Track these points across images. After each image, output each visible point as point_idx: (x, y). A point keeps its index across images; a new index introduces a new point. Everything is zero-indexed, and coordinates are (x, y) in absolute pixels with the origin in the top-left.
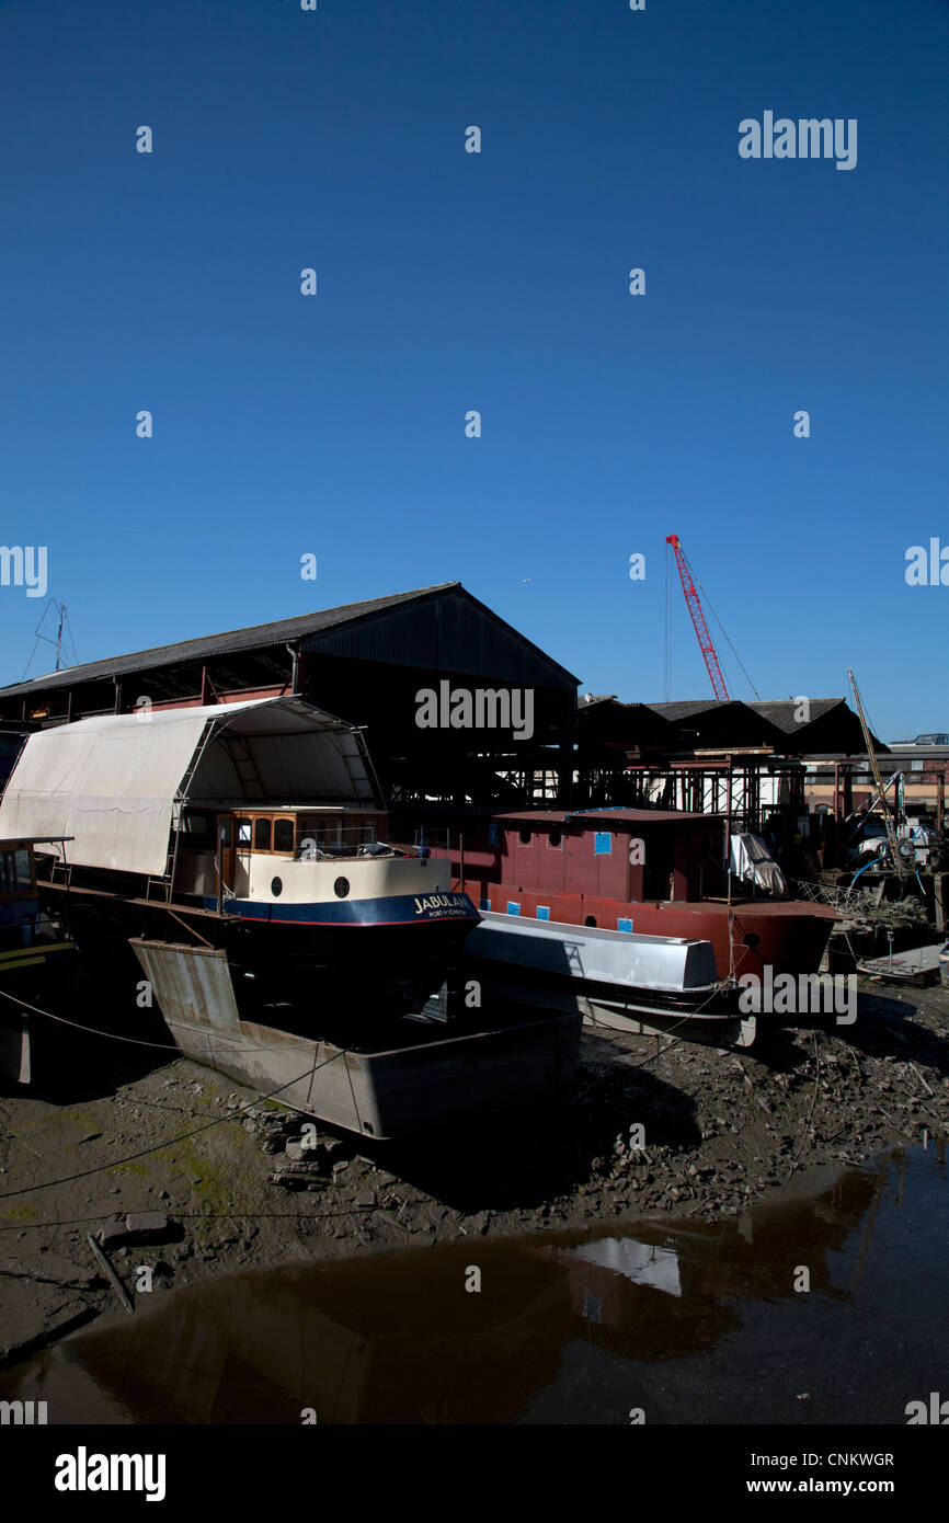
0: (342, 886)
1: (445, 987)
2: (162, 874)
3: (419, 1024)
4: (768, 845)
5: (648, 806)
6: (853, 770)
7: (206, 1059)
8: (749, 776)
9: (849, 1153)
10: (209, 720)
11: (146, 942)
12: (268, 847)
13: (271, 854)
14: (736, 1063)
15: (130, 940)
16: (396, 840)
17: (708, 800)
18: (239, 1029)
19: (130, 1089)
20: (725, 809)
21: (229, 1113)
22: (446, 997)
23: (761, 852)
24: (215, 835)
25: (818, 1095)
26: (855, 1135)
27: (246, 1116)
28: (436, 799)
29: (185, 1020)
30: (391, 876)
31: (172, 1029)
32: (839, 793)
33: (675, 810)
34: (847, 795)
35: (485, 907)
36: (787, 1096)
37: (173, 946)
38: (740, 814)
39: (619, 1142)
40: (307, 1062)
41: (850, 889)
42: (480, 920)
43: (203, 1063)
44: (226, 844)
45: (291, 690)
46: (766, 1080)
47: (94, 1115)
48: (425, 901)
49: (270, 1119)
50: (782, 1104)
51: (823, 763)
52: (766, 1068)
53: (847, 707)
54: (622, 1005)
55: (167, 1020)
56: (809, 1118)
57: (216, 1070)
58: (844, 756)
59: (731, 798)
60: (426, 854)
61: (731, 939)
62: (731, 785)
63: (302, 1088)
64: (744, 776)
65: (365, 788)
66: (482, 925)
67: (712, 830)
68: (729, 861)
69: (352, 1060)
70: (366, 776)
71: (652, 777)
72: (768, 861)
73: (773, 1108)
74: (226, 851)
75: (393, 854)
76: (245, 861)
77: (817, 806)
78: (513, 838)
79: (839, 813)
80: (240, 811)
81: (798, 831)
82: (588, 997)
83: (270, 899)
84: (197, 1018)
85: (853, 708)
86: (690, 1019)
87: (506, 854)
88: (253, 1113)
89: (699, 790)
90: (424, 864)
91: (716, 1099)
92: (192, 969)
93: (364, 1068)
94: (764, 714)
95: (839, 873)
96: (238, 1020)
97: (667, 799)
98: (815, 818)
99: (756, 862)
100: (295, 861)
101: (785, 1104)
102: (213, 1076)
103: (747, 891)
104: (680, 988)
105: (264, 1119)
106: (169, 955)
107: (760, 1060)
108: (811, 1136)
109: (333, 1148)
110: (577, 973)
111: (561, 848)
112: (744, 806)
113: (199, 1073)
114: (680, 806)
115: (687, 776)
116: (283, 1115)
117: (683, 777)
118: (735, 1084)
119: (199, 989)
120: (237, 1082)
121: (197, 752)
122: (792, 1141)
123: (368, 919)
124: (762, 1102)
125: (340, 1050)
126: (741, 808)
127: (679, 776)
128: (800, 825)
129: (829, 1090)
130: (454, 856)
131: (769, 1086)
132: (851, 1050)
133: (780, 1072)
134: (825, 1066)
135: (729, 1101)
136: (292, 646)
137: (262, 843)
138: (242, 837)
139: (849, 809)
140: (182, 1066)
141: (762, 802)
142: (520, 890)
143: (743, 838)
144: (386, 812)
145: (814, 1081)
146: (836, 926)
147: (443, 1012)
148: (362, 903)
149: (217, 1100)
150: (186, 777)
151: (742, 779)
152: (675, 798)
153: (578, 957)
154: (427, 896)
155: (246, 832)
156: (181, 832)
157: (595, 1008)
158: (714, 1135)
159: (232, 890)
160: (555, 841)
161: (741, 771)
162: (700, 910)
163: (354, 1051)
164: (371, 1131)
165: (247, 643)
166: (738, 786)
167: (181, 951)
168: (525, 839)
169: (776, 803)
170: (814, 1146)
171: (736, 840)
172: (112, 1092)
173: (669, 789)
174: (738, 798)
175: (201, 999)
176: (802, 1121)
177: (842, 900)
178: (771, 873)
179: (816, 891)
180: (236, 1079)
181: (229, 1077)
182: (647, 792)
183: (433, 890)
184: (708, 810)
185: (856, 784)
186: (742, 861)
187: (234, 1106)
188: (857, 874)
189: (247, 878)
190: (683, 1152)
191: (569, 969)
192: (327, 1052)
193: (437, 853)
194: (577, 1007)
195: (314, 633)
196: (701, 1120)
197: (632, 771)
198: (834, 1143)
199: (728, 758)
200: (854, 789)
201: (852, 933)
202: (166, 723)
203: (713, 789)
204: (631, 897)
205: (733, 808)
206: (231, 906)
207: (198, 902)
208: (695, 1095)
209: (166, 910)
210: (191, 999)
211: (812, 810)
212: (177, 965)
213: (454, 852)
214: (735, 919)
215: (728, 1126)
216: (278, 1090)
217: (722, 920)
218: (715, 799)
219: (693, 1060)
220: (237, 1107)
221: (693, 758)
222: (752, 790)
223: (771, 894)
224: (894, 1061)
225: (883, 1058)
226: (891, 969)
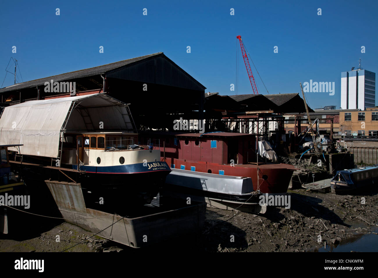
0: (122, 160)
1: (159, 194)
2: (57, 157)
3: (150, 207)
4: (271, 144)
5: (230, 131)
6: (301, 118)
7: (74, 222)
8: (265, 121)
9: (299, 250)
10: (73, 102)
11: (51, 182)
12: (95, 147)
13: (97, 149)
14: (260, 219)
15: (45, 181)
16: (141, 144)
17: (250, 129)
18: (86, 211)
19: (46, 234)
20: (256, 132)
21: (82, 241)
22: (159, 198)
23: (269, 147)
24: (76, 143)
25: (288, 230)
26: (301, 244)
27: (89, 242)
28: (156, 130)
29: (66, 209)
30: (140, 156)
31: (62, 212)
32: (296, 126)
33: (239, 132)
34: (299, 127)
35: (173, 167)
36: (277, 231)
37: (61, 182)
38: (262, 134)
39: (220, 247)
40: (111, 222)
41: (300, 159)
42: (171, 171)
43: (73, 224)
44: (80, 146)
45: (103, 91)
46: (270, 225)
47: (32, 244)
48: (151, 165)
49: (97, 243)
50: (276, 233)
51: (291, 116)
52: (270, 221)
53: (299, 96)
54: (221, 200)
55: (60, 209)
56: (285, 238)
57: (78, 226)
58: (298, 113)
59: (258, 128)
60: (152, 148)
61: (258, 177)
62: (258, 124)
63: (108, 231)
64: (263, 121)
65: (130, 126)
66: (172, 173)
67: (252, 139)
68: (258, 150)
69: (126, 220)
70: (130, 122)
71: (231, 122)
72: (271, 150)
73: (273, 235)
74: (80, 149)
75: (140, 148)
76: (87, 152)
77: (289, 131)
78: (182, 143)
79: (296, 133)
80: (85, 134)
81: (282, 140)
82: (208, 197)
83: (96, 165)
84: (71, 208)
85: (302, 97)
86: (244, 205)
87: (180, 148)
88: (91, 241)
89: (247, 126)
90: (151, 152)
91: (253, 232)
92: (68, 190)
93: (130, 223)
94: (270, 99)
95: (296, 154)
96: (85, 208)
97: (236, 129)
98: (288, 135)
99: (267, 150)
100: (105, 151)
101: (277, 233)
102: (76, 228)
103: (264, 160)
104: (240, 194)
105: (95, 242)
106: (60, 186)
107: (268, 218)
108: (286, 244)
109: (120, 251)
110: (205, 189)
111: (199, 146)
112: (263, 131)
113: (71, 227)
114: (241, 132)
115: (243, 121)
116: (102, 241)
117: (242, 121)
118: (259, 227)
119: (71, 197)
120: (85, 230)
121: (69, 113)
122: (279, 246)
123: (131, 171)
124: (269, 233)
125: (122, 217)
126: (262, 132)
127: (240, 121)
128: (283, 137)
129: (292, 229)
130: (162, 149)
131: (271, 227)
132: (300, 215)
133: (275, 222)
134: (290, 220)
135: (257, 232)
136: (103, 75)
137: (93, 145)
138: (86, 143)
139: (300, 132)
140: (65, 225)
141: (269, 130)
142: (185, 161)
143: (262, 142)
144: (137, 134)
145: (287, 225)
146: (294, 172)
147: (158, 203)
148: (129, 166)
149: (78, 236)
150: (65, 123)
151: (262, 122)
152: (239, 129)
153: (205, 184)
154: (152, 163)
155: (87, 142)
156: (63, 142)
157: (210, 200)
158: (252, 244)
159: (83, 162)
160: (197, 144)
161: (262, 119)
162: (247, 167)
163: (127, 217)
164: (133, 245)
165: (86, 74)
166: (261, 124)
167: (64, 184)
168: (187, 143)
169: (274, 130)
170: (287, 248)
171: (260, 143)
172: (39, 235)
173: (237, 126)
174: (261, 128)
175: (72, 201)
176: (282, 239)
177: (297, 163)
178: (272, 154)
179: (288, 160)
180: (85, 228)
181: (82, 228)
182: (230, 127)
183: (154, 161)
184: (250, 133)
185: (303, 123)
186: (262, 150)
187: (84, 238)
188: (302, 154)
189: (88, 158)
190: (242, 250)
191: (202, 188)
192: (117, 218)
193: (156, 148)
194: (205, 201)
195: (110, 71)
196: (248, 239)
197: (224, 119)
198: (293, 247)
199: (258, 114)
200: (302, 125)
201: (300, 175)
202: (57, 103)
203: (252, 125)
204: (223, 163)
205: (259, 132)
206: (82, 168)
207: (70, 167)
208: (246, 230)
209: (59, 170)
210: (68, 201)
211: (287, 133)
212: (63, 189)
213: (161, 148)
214: (260, 170)
215: (257, 241)
216: (100, 232)
217: (255, 170)
218: (253, 129)
219: (245, 218)
220: (85, 239)
221: (245, 114)
222: (266, 126)
223: (272, 161)
224: (314, 219)
225: (311, 217)
226: (313, 187)
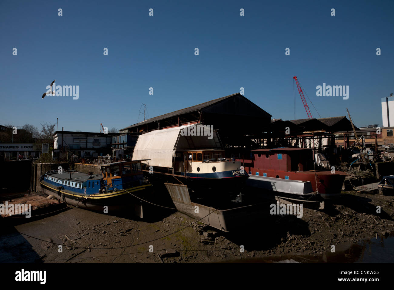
0: (214, 169)
1: (241, 193)
2: (171, 167)
3: (234, 203)
4: (326, 156)
5: (292, 147)
6: (349, 135)
7: (183, 212)
8: (319, 138)
9: (353, 239)
10: (180, 130)
11: (168, 184)
12: (196, 160)
13: (197, 161)
14: (319, 214)
15: (165, 183)
16: (226, 157)
17: (308, 145)
18: (191, 204)
19: (166, 219)
20: (313, 147)
21: (190, 225)
22: (241, 196)
23: (323, 158)
24: (183, 157)
25: (343, 223)
26: (355, 234)
27: (194, 226)
28: (236, 147)
29: (178, 202)
30: (226, 166)
31: (175, 204)
32: (345, 142)
33: (299, 147)
34: (348, 142)
35: (250, 173)
36: (335, 223)
37: (174, 184)
38: (317, 148)
39: (288, 234)
40: (208, 212)
41: (350, 167)
42: (249, 176)
43: (183, 213)
44: (186, 159)
45: (200, 122)
46: (328, 219)
47: (158, 225)
48: (235, 172)
49: (199, 227)
50: (333, 225)
51: (340, 134)
52: (328, 215)
53: (346, 119)
54: (287, 198)
55: (174, 202)
56: (341, 229)
57: (186, 214)
58: (346, 132)
59: (314, 144)
60: (234, 160)
61: (316, 181)
62: (314, 141)
63: (207, 219)
64: (317, 138)
65: (219, 145)
66: (249, 178)
67: (309, 153)
68: (315, 160)
69: (218, 212)
70: (219, 142)
71: (292, 140)
72: (326, 160)
73: (331, 226)
74: (186, 161)
75: (226, 161)
76: (191, 163)
77: (339, 145)
78: (256, 156)
79: (346, 147)
80: (189, 151)
81: (334, 152)
82: (278, 196)
83: (196, 172)
84: (181, 202)
85: (348, 119)
86: (306, 202)
87: (255, 160)
88: (195, 225)
89: (305, 142)
90: (234, 163)
91: (314, 223)
92: (179, 190)
93: (221, 214)
94: (322, 122)
95: (346, 163)
96: (191, 202)
97: (297, 145)
98: (338, 149)
99: (322, 160)
100: (202, 163)
101: (334, 225)
102: (185, 216)
103: (320, 168)
104: (302, 194)
105: (198, 227)
106: (174, 187)
107: (326, 213)
108: (342, 234)
109: (215, 234)
110: (274, 190)
111: (269, 158)
112: (318, 146)
113: (182, 215)
114: (300, 146)
115: (302, 139)
116: (202, 225)
117: (301, 139)
118: (319, 219)
119: (181, 195)
120: (191, 217)
121: (178, 138)
122: (337, 235)
123: (221, 177)
124: (327, 224)
125: (215, 209)
127: (299, 139)
128: (334, 151)
129: (347, 222)
130: (242, 161)
131: (329, 220)
132: (352, 211)
133: (332, 217)
134: (345, 215)
135: (318, 224)
136: (199, 111)
137: (194, 159)
138: (190, 158)
139: (348, 146)
140: (178, 213)
141: (323, 145)
142: (259, 169)
143: (318, 154)
144: (224, 150)
145: (342, 219)
146: (346, 177)
147: (240, 200)
148: (219, 173)
149: (187, 222)
150: (176, 144)
151: (317, 139)
153: (275, 186)
154: (235, 171)
155: (191, 156)
156: (175, 157)
157: (280, 199)
158: (314, 233)
159: (188, 170)
160: (267, 156)
161: (317, 137)
162: (306, 173)
163: (219, 209)
164: (224, 230)
165: (188, 111)
166: (316, 141)
167: (176, 186)
168: (259, 156)
169: (327, 145)
170: (343, 237)
171: (316, 155)
172: (161, 220)
173: (297, 142)
174: (316, 144)
175: (182, 197)
176: (339, 230)
177: (348, 171)
178: (326, 163)
179: (340, 168)
180: (191, 216)
181: (189, 216)
182: (291, 143)
183: (237, 169)
184: (308, 148)
185: (350, 139)
186: (318, 160)
187: (190, 223)
188: (352, 163)
189: (191, 167)
190: (306, 237)
191: (272, 189)
192: (212, 210)
193: (237, 160)
194: (275, 199)
195: (204, 108)
196: (310, 229)
197: (287, 138)
198: (349, 236)
199: (313, 134)
200: (350, 140)
201: (351, 179)
202: (170, 131)
203: (309, 142)
204: (288, 170)
205: (315, 146)
206: (188, 174)
207: (180, 174)
208: (308, 222)
209: (172, 176)
210: (179, 197)
211: (338, 147)
212: (176, 189)
213: (241, 160)
214: (317, 176)
215: (318, 231)
216: (201, 219)
217: (313, 176)
218: (310, 144)
219: (307, 213)
220: (191, 223)
221: (303, 134)
222: (320, 142)
223: (327, 169)
224: (366, 214)
225: (362, 214)
226: (363, 189)
